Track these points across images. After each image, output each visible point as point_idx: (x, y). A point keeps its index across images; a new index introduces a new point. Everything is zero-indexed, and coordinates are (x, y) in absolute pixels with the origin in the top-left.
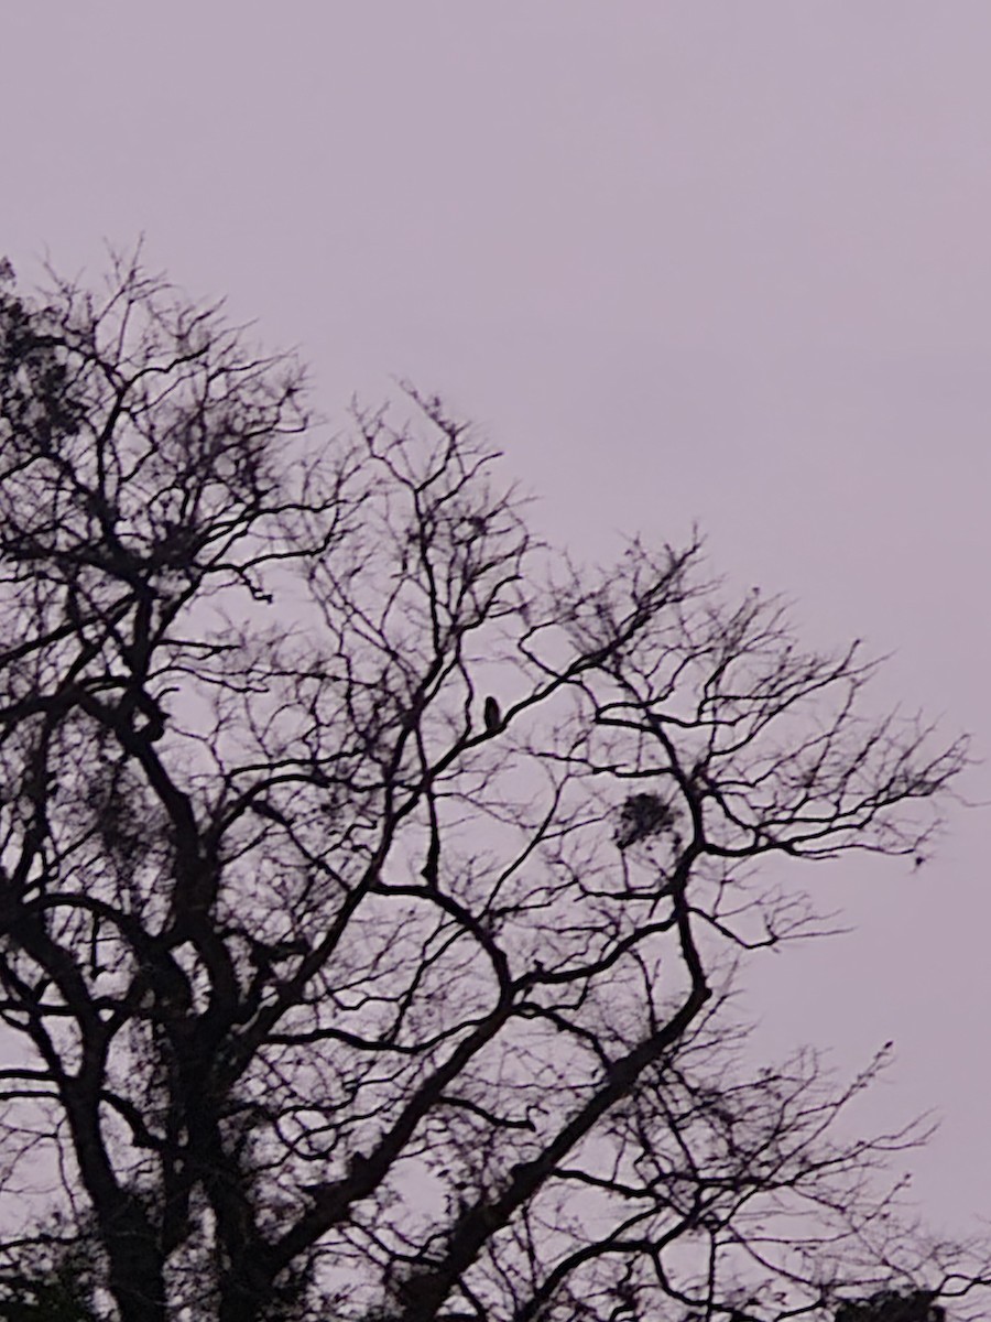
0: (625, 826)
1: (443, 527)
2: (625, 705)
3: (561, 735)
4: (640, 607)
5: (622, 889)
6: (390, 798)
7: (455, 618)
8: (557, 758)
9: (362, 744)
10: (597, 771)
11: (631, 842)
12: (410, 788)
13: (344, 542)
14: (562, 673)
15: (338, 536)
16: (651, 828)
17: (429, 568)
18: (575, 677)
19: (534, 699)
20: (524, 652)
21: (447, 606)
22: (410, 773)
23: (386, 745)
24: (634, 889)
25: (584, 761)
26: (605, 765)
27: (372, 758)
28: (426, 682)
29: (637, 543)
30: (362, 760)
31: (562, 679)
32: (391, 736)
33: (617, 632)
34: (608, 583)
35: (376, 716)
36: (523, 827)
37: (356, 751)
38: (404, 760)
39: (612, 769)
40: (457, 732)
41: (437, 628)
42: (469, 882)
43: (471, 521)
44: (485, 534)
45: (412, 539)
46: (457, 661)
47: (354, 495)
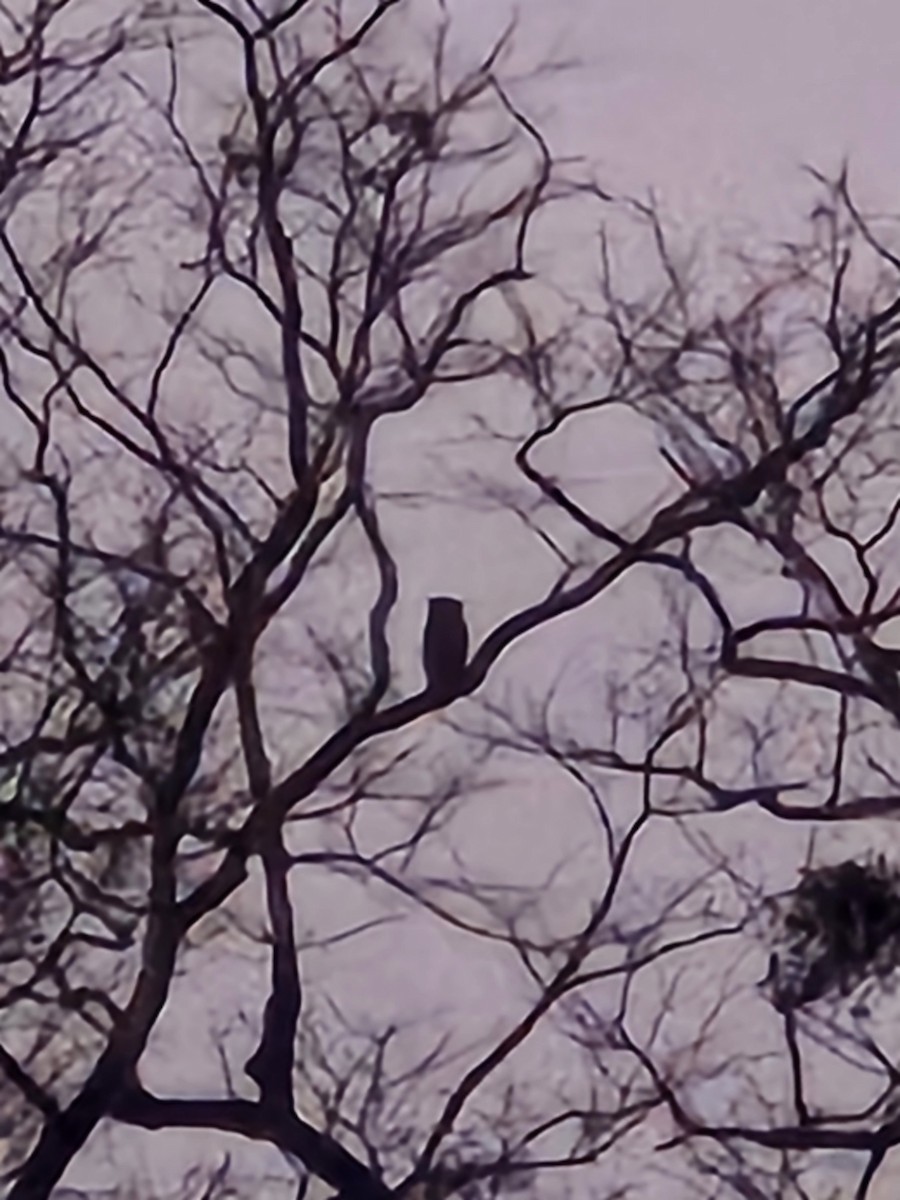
0: (797, 950)
1: (322, 137)
2: (800, 623)
3: (630, 703)
4: (846, 359)
5: (786, 1118)
6: (165, 859)
7: (348, 382)
8: (618, 763)
9: (94, 717)
10: (726, 800)
11: (813, 991)
12: (224, 838)
13: (55, 173)
14: (634, 536)
15: (37, 157)
16: (871, 953)
17: (283, 250)
18: (672, 547)
19: (559, 603)
20: (533, 475)
21: (330, 353)
22: (223, 796)
23: (159, 722)
24: (820, 1119)
25: (694, 774)
26: (746, 783)
27: (121, 755)
28: (271, 554)
29: (841, 186)
30: (90, 761)
31: (633, 553)
32: (173, 697)
33: (786, 426)
34: (759, 298)
35: (133, 639)
36: (522, 945)
37: (77, 736)
38: (207, 763)
39: (767, 798)
40: (349, 692)
41: (299, 404)
42: (375, 1095)
43: (394, 123)
44: (432, 157)
45: (236, 164)
46: (355, 495)
47: (79, 47)
